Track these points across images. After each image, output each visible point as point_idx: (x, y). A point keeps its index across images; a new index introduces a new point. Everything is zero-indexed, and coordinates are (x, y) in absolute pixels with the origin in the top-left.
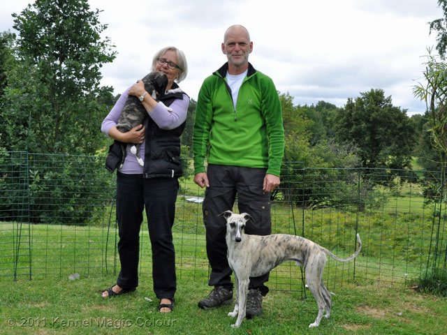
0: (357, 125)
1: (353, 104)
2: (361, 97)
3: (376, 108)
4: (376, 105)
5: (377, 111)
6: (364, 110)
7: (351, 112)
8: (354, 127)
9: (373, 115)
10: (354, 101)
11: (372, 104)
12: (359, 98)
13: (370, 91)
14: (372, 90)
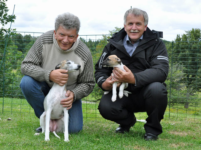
0: (183, 52)
1: (180, 39)
2: (186, 34)
3: (195, 41)
4: (196, 39)
5: (196, 43)
6: (187, 43)
7: (179, 43)
8: (181, 53)
9: (194, 45)
10: (181, 37)
11: (193, 38)
12: (184, 35)
13: (191, 30)
14: (193, 29)
